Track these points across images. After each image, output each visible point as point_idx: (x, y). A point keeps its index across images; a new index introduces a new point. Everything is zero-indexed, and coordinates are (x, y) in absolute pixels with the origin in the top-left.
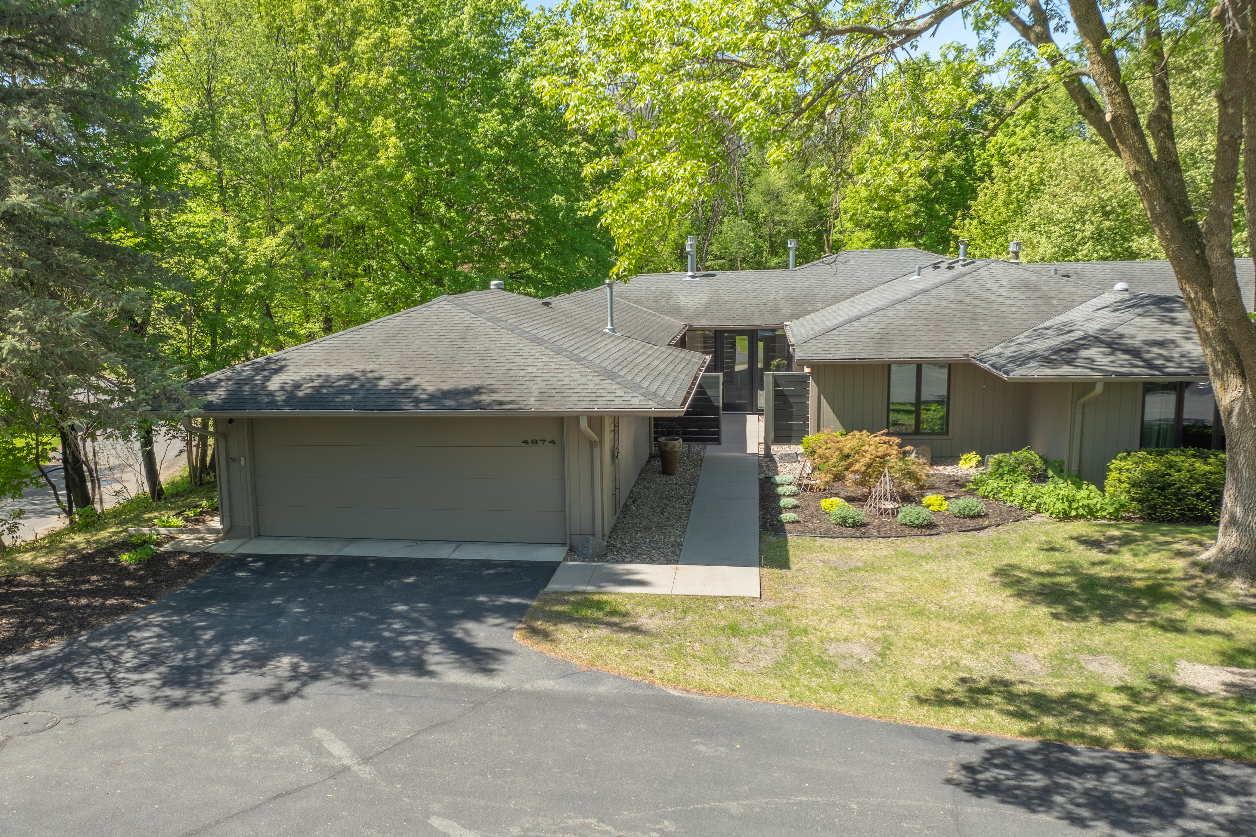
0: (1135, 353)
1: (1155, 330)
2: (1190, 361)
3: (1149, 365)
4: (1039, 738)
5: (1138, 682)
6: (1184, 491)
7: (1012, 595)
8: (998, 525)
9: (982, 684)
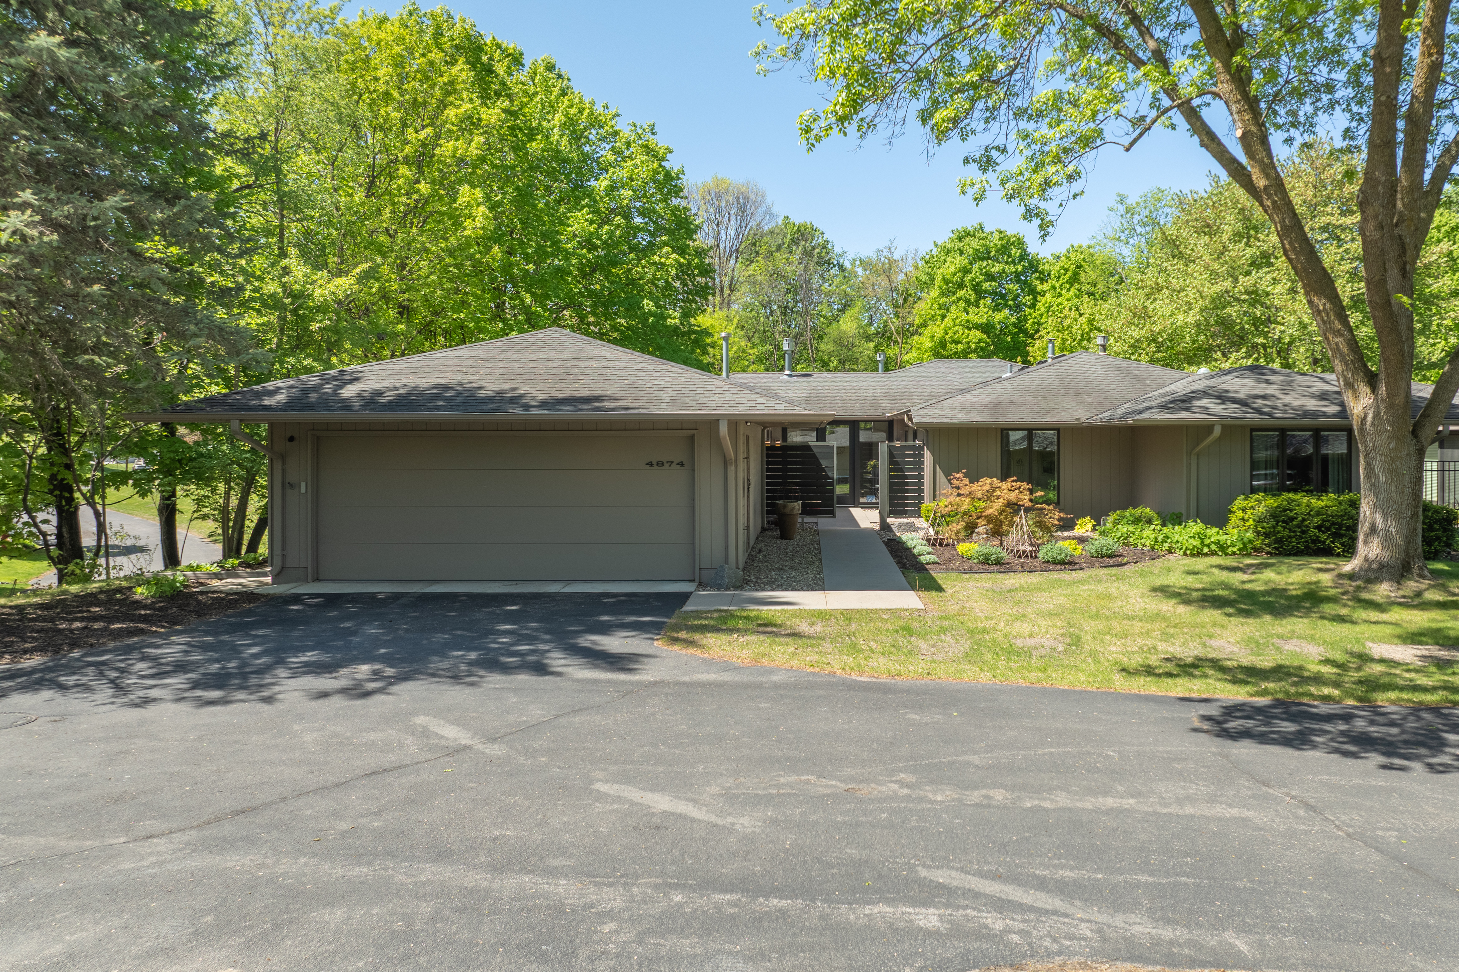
0: (1244, 403)
1: (1253, 387)
2: (1293, 409)
3: (1258, 411)
4: (1270, 697)
5: (1339, 656)
6: (1306, 523)
7: (1179, 603)
8: (1136, 562)
9: (1189, 660)
